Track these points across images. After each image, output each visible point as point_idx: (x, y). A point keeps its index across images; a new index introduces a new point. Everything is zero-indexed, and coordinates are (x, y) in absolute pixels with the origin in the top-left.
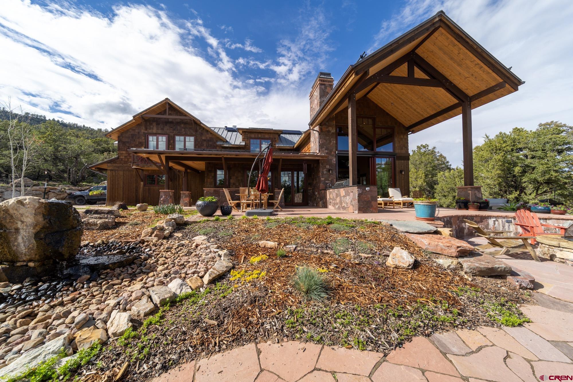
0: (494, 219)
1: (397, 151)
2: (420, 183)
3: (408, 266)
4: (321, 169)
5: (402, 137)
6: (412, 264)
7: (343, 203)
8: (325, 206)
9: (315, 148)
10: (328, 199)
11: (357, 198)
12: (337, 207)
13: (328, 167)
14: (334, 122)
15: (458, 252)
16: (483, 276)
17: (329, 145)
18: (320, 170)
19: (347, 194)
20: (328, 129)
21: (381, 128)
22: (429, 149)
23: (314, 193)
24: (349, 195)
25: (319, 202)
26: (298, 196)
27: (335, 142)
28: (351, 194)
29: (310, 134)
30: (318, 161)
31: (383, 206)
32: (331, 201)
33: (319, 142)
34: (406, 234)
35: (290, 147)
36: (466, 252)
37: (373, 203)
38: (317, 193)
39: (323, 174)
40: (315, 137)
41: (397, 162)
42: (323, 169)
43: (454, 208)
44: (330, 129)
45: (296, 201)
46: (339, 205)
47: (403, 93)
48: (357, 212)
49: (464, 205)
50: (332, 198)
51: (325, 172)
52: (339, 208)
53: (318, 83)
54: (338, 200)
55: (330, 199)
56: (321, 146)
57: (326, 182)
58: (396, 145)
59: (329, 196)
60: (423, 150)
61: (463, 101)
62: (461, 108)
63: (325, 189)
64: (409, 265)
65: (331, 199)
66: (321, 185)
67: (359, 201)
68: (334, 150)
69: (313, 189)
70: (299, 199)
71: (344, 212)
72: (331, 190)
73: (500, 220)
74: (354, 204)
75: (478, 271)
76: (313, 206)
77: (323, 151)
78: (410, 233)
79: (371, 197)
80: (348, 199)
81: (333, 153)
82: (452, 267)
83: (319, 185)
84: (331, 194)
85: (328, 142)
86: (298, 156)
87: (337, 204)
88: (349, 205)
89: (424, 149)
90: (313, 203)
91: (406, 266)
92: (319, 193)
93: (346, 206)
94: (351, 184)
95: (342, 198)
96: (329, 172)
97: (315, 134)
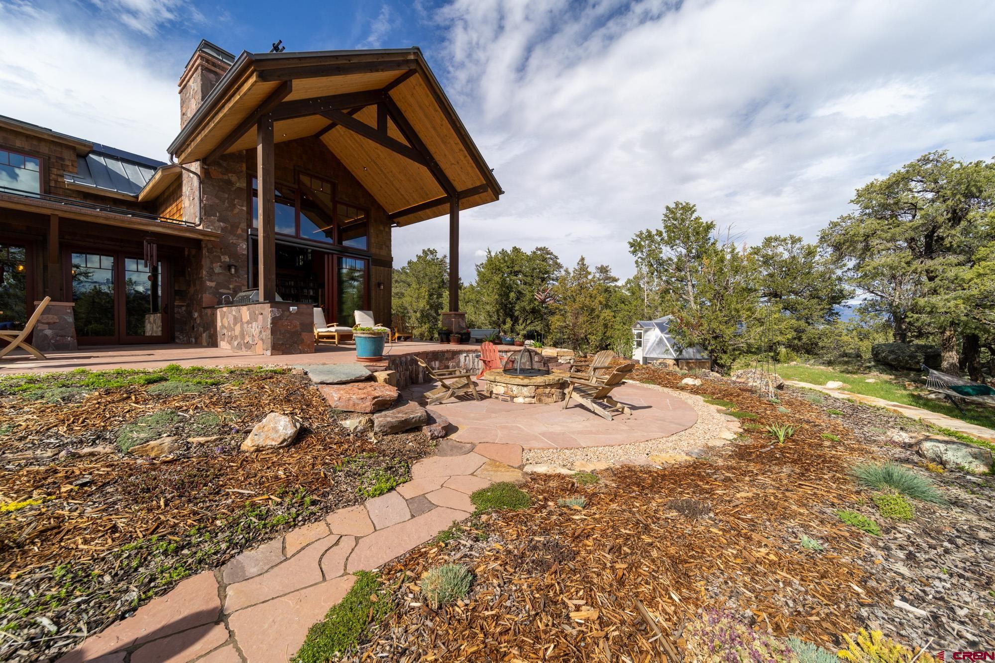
0: (465, 355)
1: (374, 250)
2: (422, 306)
3: (282, 443)
4: (206, 263)
5: (382, 228)
6: (288, 438)
7: (247, 337)
8: (213, 343)
9: (192, 211)
10: (218, 329)
11: (269, 326)
12: (236, 343)
13: (226, 259)
14: (244, 165)
15: (373, 405)
16: (397, 433)
17: (229, 213)
18: (203, 263)
19: (253, 318)
20: (226, 177)
21: (348, 205)
22: (438, 256)
23: (190, 314)
24: (256, 321)
25: (201, 335)
26: (155, 321)
27: (244, 208)
28: (260, 317)
29: (179, 177)
30: (197, 244)
31: (336, 341)
32: (225, 331)
33: (201, 201)
34: (320, 386)
35: (123, 195)
36: (386, 404)
37: (305, 336)
38: (196, 315)
39: (211, 273)
40: (191, 186)
41: (373, 269)
42: (212, 263)
43: (437, 341)
44: (234, 178)
45: (148, 334)
46: (239, 340)
47: (379, 155)
48: (269, 353)
49: (445, 337)
50: (226, 325)
51: (217, 270)
52: (239, 347)
53: (198, 62)
54: (238, 329)
55: (223, 326)
56: (206, 211)
57: (221, 291)
58: (373, 240)
59: (222, 321)
60: (429, 257)
61: (451, 196)
62: (448, 205)
63: (213, 308)
64: (284, 440)
65: (225, 327)
66: (207, 298)
67: (273, 332)
68: (243, 225)
69: (188, 306)
70: (157, 328)
71: (249, 353)
72: (225, 309)
73: (470, 355)
74: (264, 338)
75: (389, 428)
76: (188, 344)
77: (212, 223)
78: (327, 384)
79: (301, 324)
80: (254, 329)
81: (239, 231)
82: (359, 428)
83: (202, 297)
84: (224, 317)
85: (226, 204)
86: (123, 221)
87: (236, 337)
88: (256, 339)
89: (431, 256)
90: (189, 338)
91: (277, 443)
92: (201, 316)
93: (251, 342)
94: (261, 299)
95: (245, 325)
96: (229, 270)
97: (192, 178)
